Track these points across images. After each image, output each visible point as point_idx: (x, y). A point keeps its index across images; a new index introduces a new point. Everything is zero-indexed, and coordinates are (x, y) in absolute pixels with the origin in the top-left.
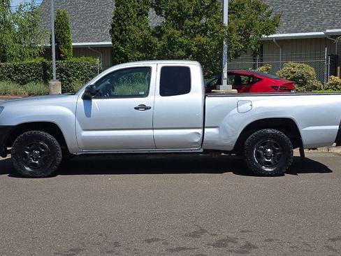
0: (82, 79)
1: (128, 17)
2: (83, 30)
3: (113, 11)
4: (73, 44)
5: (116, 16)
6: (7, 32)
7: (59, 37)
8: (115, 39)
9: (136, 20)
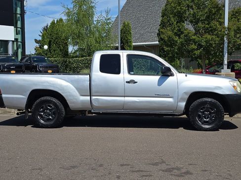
0: (138, 68)
1: (170, 24)
2: (142, 35)
3: (160, 20)
4: (133, 44)
5: (161, 24)
6: (92, 36)
7: (124, 39)
8: (161, 40)
9: (176, 26)
